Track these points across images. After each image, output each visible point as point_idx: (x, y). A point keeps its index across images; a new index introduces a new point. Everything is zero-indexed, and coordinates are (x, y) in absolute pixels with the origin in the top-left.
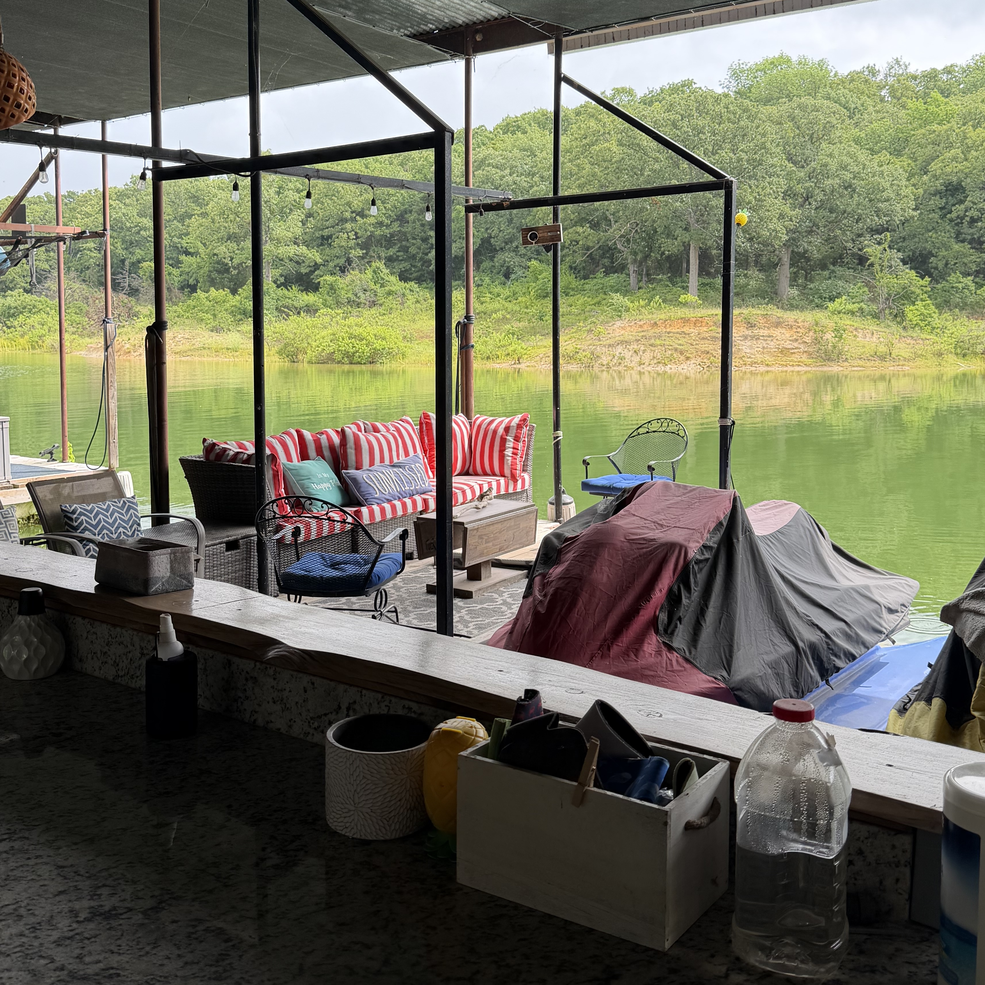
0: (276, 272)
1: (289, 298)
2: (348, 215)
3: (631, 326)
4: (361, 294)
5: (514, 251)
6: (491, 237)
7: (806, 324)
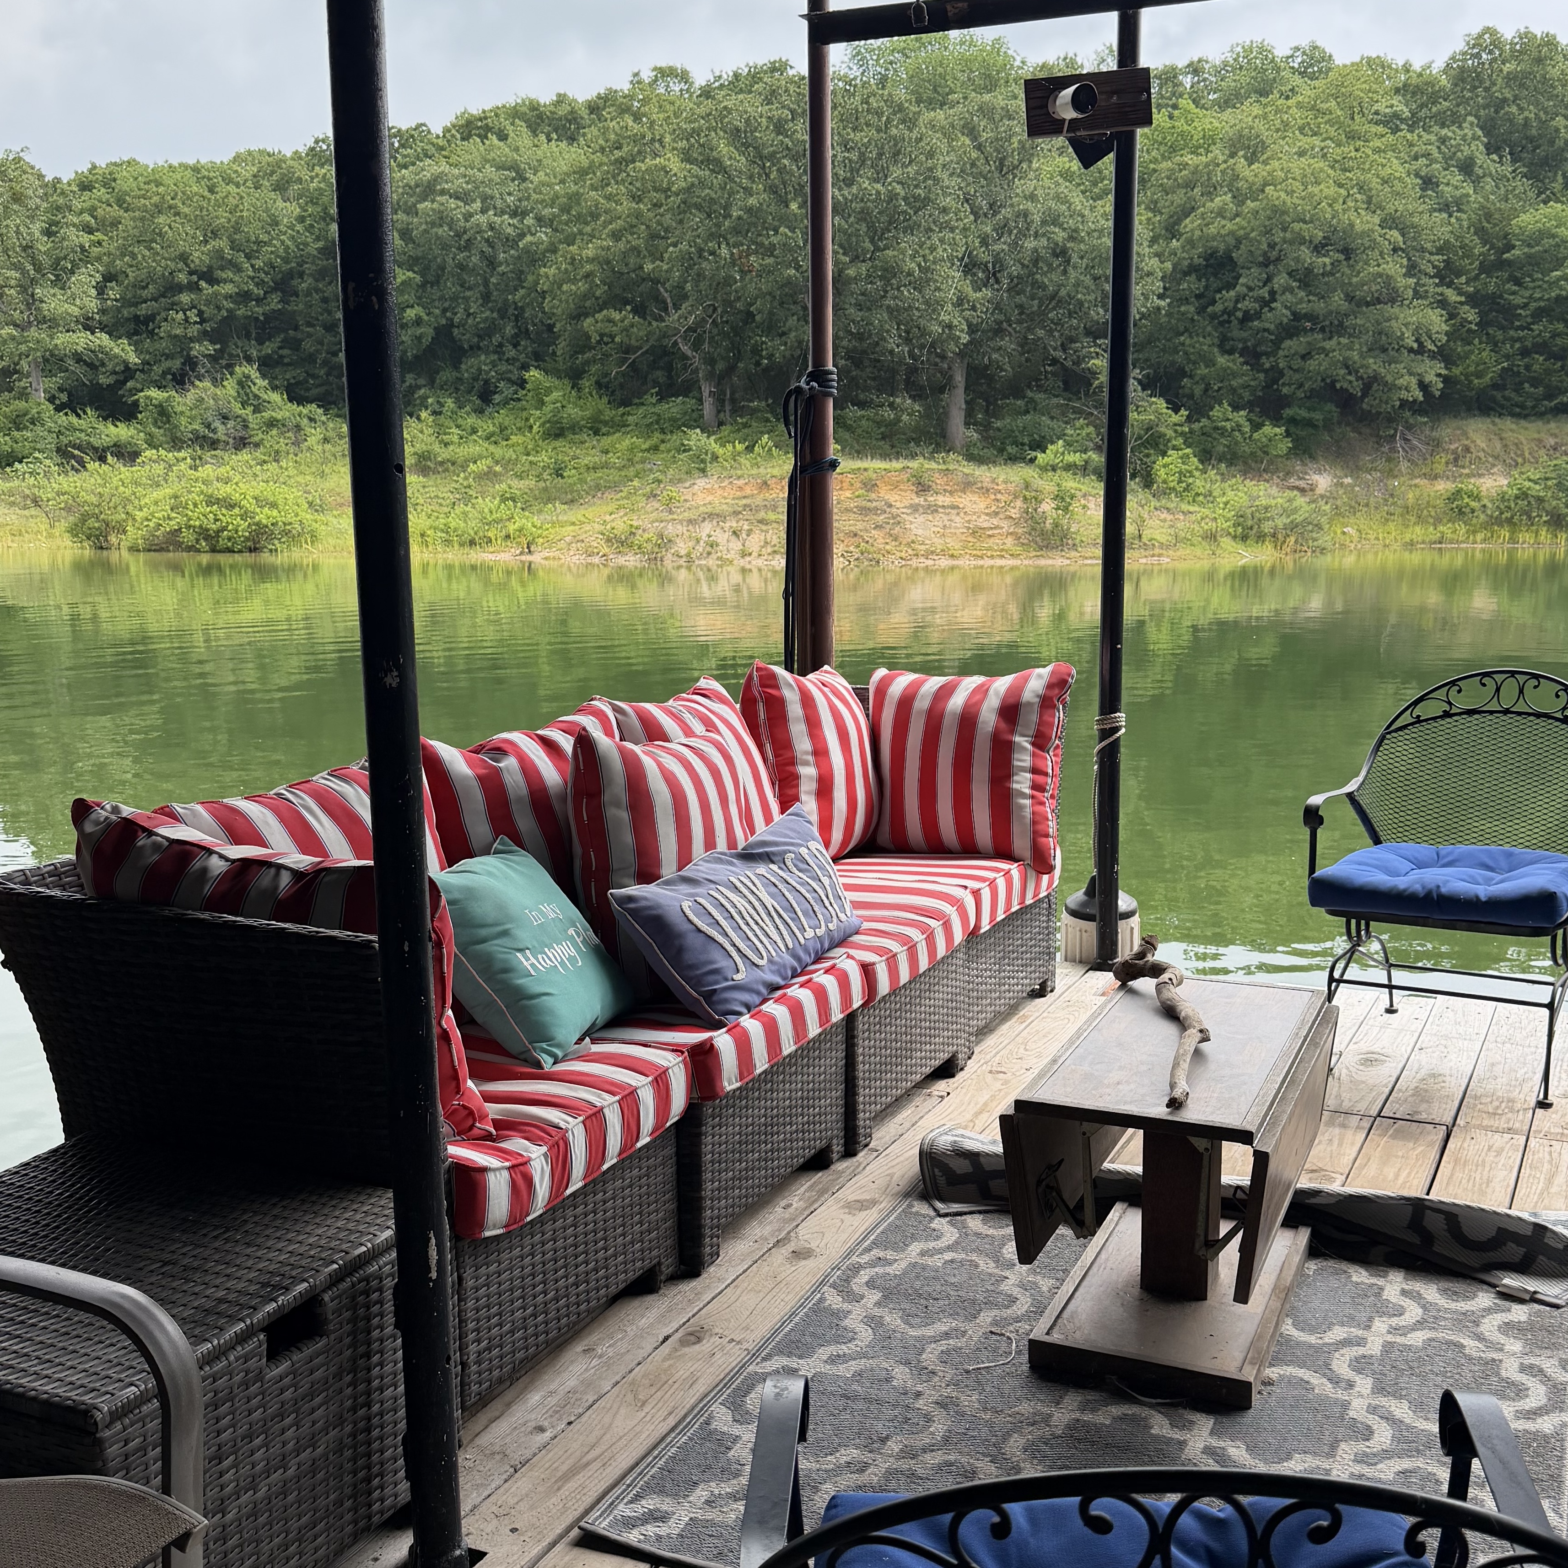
0: (53, 383)
1: (82, 431)
2: (182, 278)
3: (724, 488)
4: (217, 424)
5: (495, 352)
6: (452, 325)
7: (1011, 487)
